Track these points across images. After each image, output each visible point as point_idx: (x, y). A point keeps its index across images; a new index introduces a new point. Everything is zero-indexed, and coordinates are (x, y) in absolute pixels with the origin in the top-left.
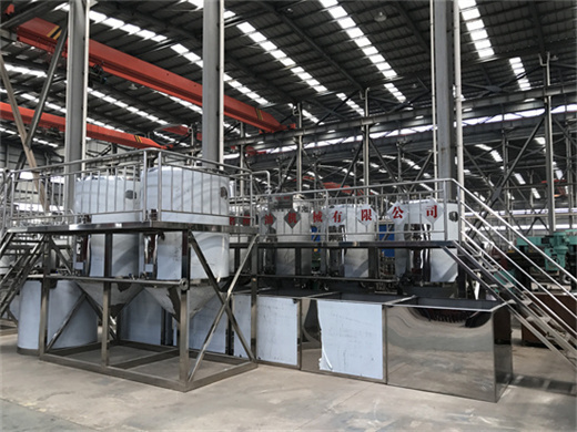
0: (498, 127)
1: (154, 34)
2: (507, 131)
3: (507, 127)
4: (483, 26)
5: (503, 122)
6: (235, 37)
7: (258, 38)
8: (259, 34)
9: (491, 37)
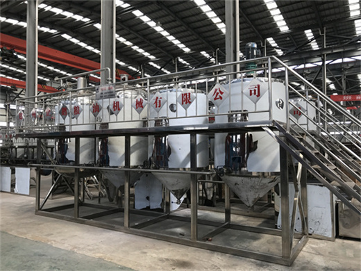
0: (339, 67)
1: (82, 17)
2: (345, 69)
3: (345, 66)
4: (280, 13)
5: (343, 63)
6: (131, 19)
7: (145, 19)
8: (145, 17)
9: (286, 19)
